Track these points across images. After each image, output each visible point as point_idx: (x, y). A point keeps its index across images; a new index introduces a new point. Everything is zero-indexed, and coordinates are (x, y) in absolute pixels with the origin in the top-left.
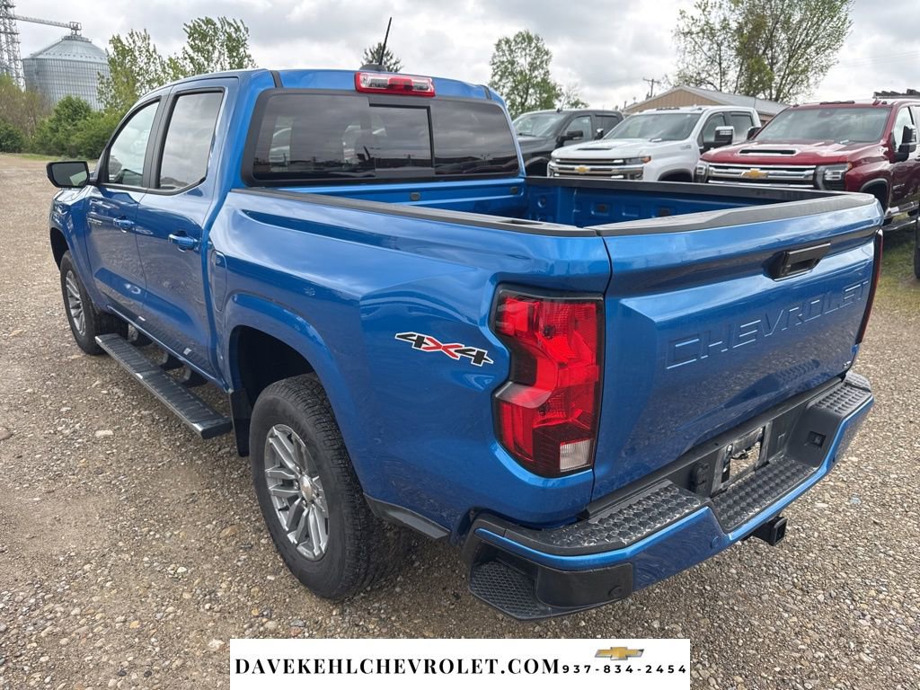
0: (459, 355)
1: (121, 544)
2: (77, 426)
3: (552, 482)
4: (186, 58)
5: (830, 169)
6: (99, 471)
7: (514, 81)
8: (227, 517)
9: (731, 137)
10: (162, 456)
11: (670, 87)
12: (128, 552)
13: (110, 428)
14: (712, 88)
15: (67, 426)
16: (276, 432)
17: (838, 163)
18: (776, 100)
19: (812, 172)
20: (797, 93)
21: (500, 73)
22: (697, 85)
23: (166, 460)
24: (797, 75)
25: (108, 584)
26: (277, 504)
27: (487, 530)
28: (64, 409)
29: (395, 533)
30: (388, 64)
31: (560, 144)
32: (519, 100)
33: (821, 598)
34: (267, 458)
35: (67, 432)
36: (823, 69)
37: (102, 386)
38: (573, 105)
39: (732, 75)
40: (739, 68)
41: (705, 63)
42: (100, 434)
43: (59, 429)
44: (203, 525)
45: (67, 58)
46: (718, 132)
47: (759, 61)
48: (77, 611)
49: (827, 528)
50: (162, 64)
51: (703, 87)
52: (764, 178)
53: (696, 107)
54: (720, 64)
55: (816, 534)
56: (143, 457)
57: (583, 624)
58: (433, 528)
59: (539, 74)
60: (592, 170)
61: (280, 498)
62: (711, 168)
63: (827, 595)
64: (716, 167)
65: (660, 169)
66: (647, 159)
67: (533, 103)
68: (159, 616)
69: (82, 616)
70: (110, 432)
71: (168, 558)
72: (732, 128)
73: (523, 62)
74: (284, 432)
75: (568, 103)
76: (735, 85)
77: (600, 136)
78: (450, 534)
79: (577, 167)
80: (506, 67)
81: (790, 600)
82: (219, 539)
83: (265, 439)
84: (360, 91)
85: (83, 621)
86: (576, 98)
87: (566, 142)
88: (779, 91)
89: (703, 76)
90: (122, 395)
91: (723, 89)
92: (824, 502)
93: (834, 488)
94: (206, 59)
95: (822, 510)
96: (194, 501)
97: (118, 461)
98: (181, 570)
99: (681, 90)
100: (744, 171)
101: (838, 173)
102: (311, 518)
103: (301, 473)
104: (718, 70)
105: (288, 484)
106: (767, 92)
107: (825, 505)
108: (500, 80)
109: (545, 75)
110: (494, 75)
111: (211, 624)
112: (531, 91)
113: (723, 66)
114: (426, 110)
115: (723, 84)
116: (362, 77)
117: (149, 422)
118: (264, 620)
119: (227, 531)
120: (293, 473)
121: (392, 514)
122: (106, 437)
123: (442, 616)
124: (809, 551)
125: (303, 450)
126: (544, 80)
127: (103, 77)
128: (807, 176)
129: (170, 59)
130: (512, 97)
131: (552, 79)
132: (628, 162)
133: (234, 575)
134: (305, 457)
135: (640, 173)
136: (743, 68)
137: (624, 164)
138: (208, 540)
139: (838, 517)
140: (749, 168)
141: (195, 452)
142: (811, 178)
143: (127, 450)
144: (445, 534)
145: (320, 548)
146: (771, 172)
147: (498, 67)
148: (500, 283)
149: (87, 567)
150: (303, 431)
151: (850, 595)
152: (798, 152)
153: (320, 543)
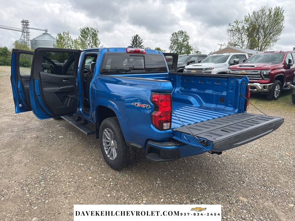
0: (144, 107)
1: (67, 159)
2: (54, 135)
3: (163, 132)
4: (79, 39)
5: (265, 71)
6: (60, 145)
7: (178, 45)
8: (92, 155)
9: (238, 62)
10: (76, 142)
11: (226, 47)
12: (69, 161)
13: (62, 136)
14: (239, 47)
15: (52, 135)
16: (106, 130)
17: (267, 69)
18: (260, 50)
19: (260, 72)
20: (267, 48)
21: (173, 43)
22: (234, 46)
23: (77, 143)
24: (267, 43)
25: (65, 167)
26: (105, 149)
27: (150, 143)
28: (50, 132)
29: (132, 152)
30: (139, 41)
31: (188, 64)
32: (179, 51)
33: (237, 174)
34: (103, 137)
35: (52, 136)
36: (275, 41)
37: (59, 127)
38: (196, 52)
39: (246, 43)
40: (248, 41)
41: (237, 39)
42: (60, 137)
43: (50, 136)
44: (87, 156)
45: (44, 40)
46: (234, 60)
47: (254, 39)
48: (58, 171)
49: (243, 160)
50: (72, 41)
51: (236, 47)
52: (246, 74)
53: (228, 53)
54: (242, 40)
55: (240, 161)
56: (71, 142)
57: (177, 177)
58: (139, 146)
59: (185, 43)
60: (196, 72)
61: (106, 147)
62: (231, 71)
63: (239, 173)
64: (232, 71)
65: (217, 71)
66: (213, 68)
67: (184, 52)
68: (77, 173)
69: (60, 172)
70: (62, 137)
71: (78, 162)
72: (238, 59)
73: (180, 39)
74: (107, 130)
75: (195, 52)
76: (247, 46)
77: (200, 62)
78: (143, 146)
79: (192, 71)
80: (175, 41)
81: (229, 174)
82: (91, 159)
83: (103, 132)
84: (127, 52)
85: (60, 173)
86: (197, 50)
87: (190, 64)
88: (261, 48)
89: (236, 43)
90: (65, 129)
91: (243, 47)
92: (245, 155)
93: (248, 152)
94: (85, 40)
95: (243, 157)
96: (84, 151)
97: (65, 143)
98: (82, 164)
99: (229, 48)
100: (240, 72)
101: (267, 72)
102: (113, 150)
103: (111, 140)
104: (241, 41)
105: (108, 143)
106: (257, 48)
107: (245, 156)
108: (173, 45)
109: (187, 43)
110: (172, 44)
111: (89, 174)
112: (183, 48)
113: (243, 40)
114: (143, 57)
115: (243, 46)
116: (128, 49)
117: (72, 135)
118: (102, 174)
119: (93, 157)
120: (109, 140)
121: (131, 144)
122: (61, 138)
123: (143, 174)
124: (237, 164)
125: (112, 133)
126: (187, 45)
127: (55, 45)
128: (259, 73)
129: (74, 40)
130: (177, 50)
131: (190, 44)
132: (207, 69)
133: (94, 166)
134: (112, 135)
135: (211, 72)
136: (249, 41)
137: (206, 70)
138: (88, 159)
139: (247, 158)
140: (241, 71)
141: (84, 141)
142: (259, 74)
143: (67, 140)
144: (142, 147)
145: (115, 156)
146: (248, 72)
147: (173, 41)
148: (152, 91)
149: (60, 163)
150: (112, 128)
151: (245, 173)
152: (256, 66)
153: (115, 155)
